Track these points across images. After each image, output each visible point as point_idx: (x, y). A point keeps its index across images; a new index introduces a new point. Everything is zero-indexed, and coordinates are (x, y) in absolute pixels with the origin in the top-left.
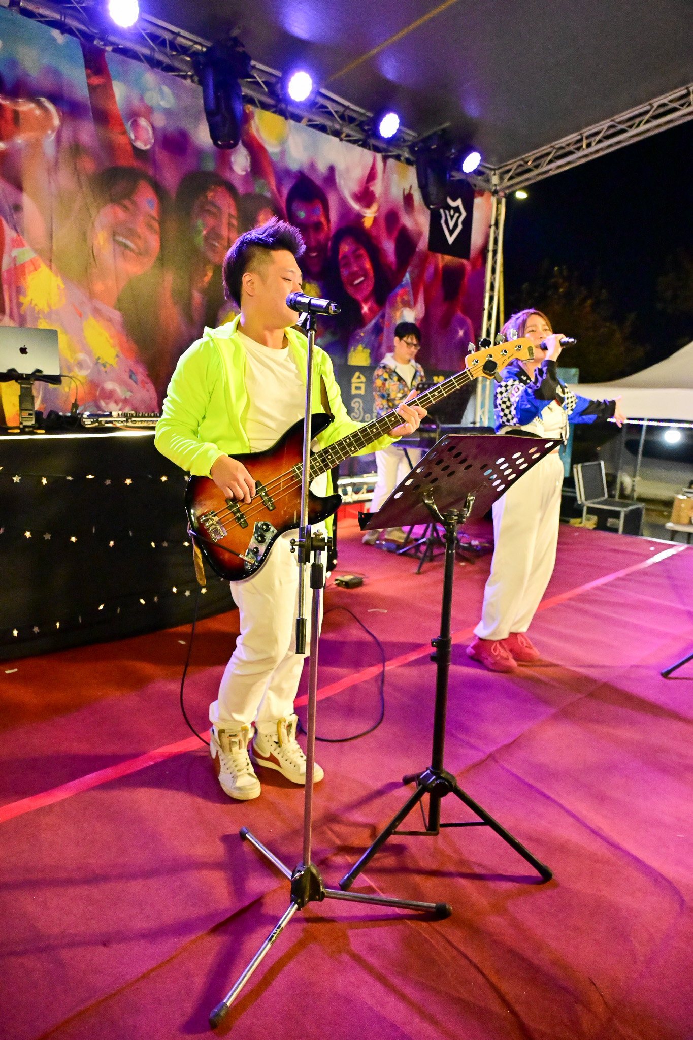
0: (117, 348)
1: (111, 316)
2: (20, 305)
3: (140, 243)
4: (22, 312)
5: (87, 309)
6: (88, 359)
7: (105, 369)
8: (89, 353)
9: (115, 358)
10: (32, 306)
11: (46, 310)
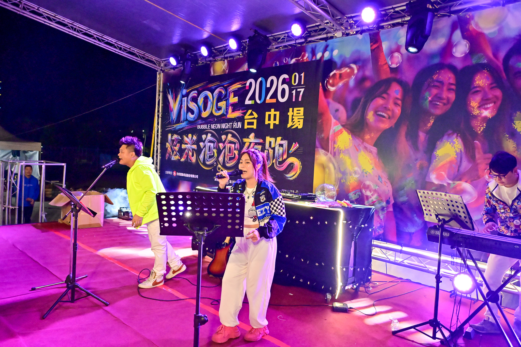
0: (373, 165)
1: (372, 150)
2: (334, 148)
3: (390, 113)
4: (335, 151)
5: (361, 148)
6: (359, 170)
7: (367, 175)
8: (360, 167)
9: (371, 170)
10: (338, 148)
11: (344, 149)
